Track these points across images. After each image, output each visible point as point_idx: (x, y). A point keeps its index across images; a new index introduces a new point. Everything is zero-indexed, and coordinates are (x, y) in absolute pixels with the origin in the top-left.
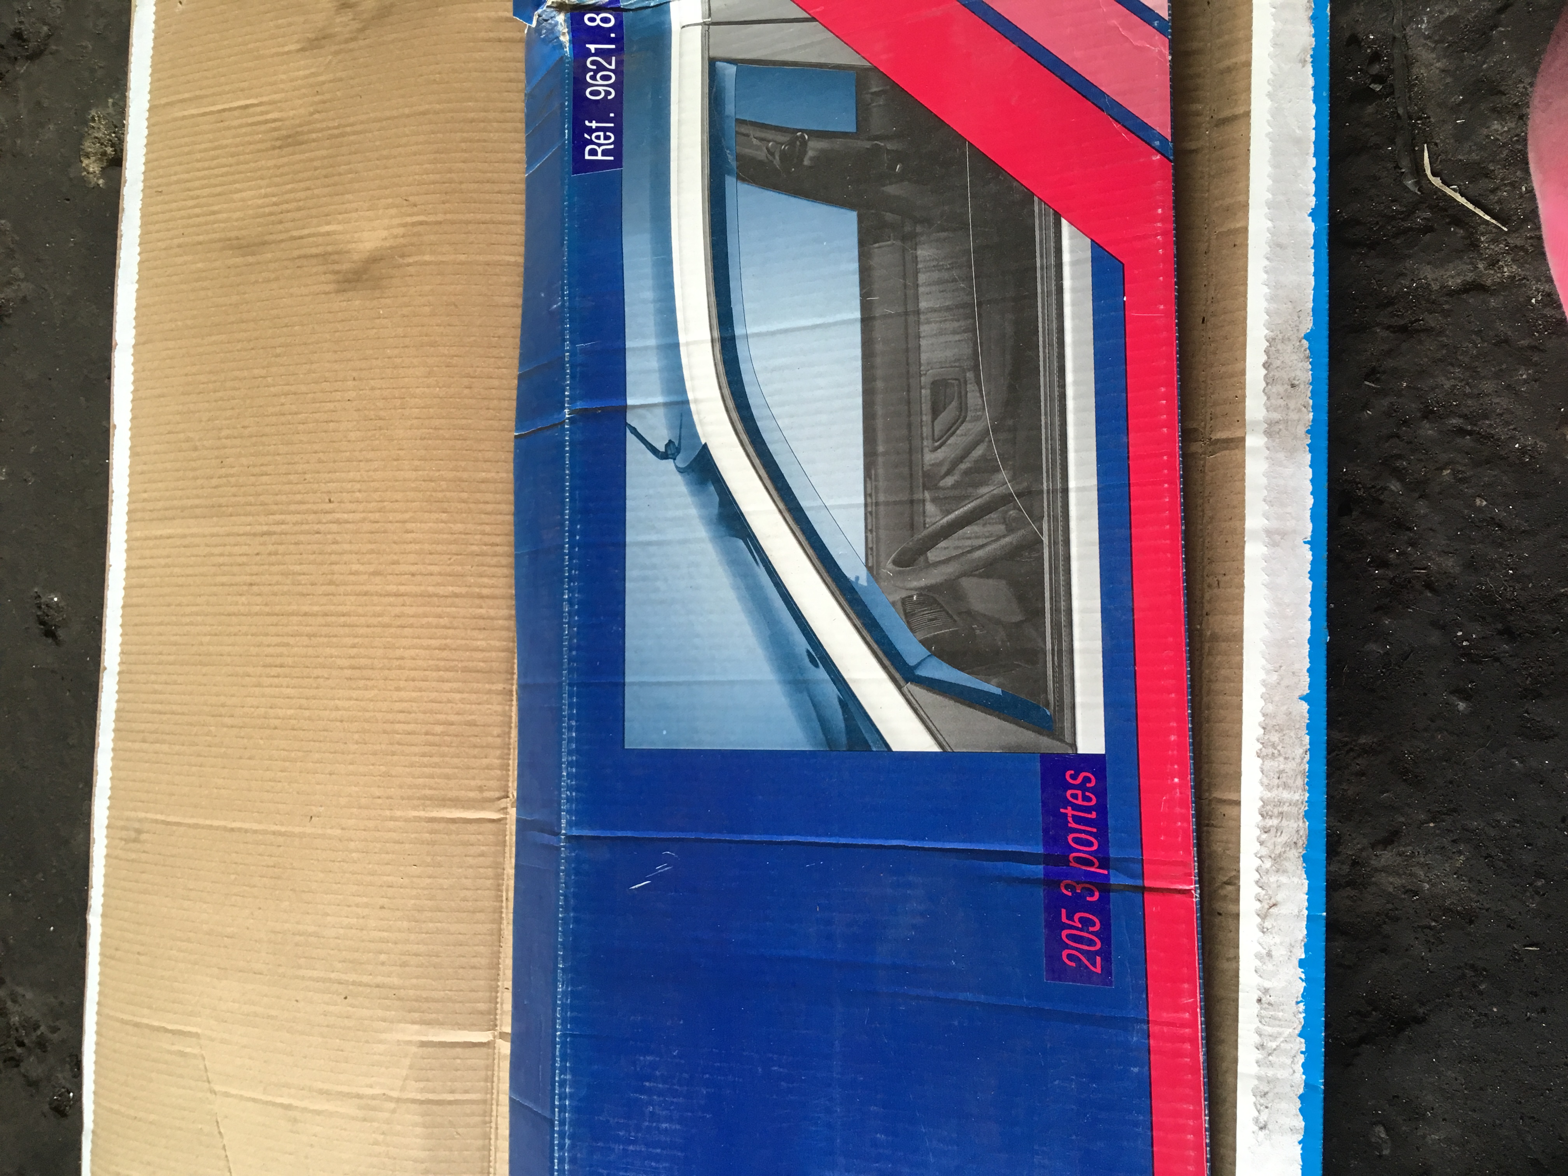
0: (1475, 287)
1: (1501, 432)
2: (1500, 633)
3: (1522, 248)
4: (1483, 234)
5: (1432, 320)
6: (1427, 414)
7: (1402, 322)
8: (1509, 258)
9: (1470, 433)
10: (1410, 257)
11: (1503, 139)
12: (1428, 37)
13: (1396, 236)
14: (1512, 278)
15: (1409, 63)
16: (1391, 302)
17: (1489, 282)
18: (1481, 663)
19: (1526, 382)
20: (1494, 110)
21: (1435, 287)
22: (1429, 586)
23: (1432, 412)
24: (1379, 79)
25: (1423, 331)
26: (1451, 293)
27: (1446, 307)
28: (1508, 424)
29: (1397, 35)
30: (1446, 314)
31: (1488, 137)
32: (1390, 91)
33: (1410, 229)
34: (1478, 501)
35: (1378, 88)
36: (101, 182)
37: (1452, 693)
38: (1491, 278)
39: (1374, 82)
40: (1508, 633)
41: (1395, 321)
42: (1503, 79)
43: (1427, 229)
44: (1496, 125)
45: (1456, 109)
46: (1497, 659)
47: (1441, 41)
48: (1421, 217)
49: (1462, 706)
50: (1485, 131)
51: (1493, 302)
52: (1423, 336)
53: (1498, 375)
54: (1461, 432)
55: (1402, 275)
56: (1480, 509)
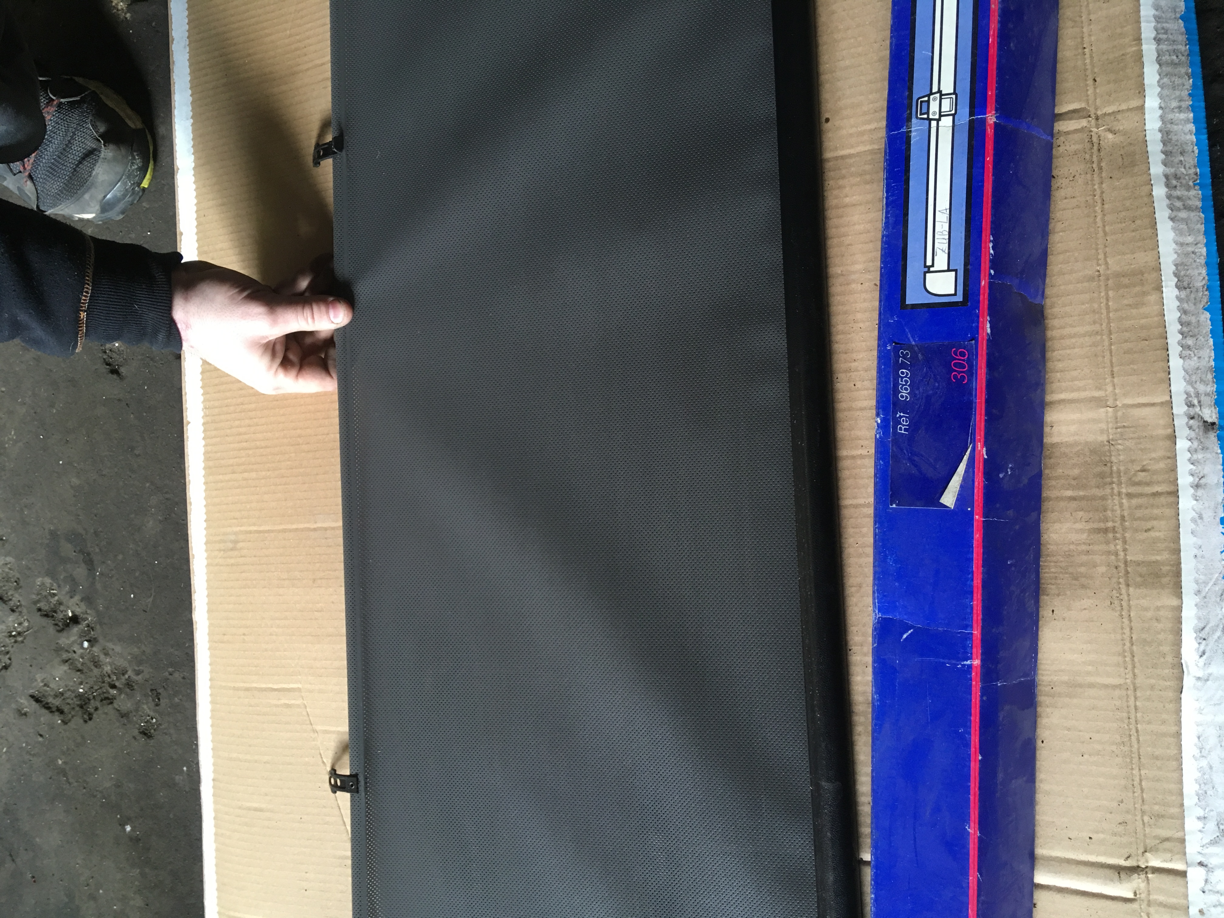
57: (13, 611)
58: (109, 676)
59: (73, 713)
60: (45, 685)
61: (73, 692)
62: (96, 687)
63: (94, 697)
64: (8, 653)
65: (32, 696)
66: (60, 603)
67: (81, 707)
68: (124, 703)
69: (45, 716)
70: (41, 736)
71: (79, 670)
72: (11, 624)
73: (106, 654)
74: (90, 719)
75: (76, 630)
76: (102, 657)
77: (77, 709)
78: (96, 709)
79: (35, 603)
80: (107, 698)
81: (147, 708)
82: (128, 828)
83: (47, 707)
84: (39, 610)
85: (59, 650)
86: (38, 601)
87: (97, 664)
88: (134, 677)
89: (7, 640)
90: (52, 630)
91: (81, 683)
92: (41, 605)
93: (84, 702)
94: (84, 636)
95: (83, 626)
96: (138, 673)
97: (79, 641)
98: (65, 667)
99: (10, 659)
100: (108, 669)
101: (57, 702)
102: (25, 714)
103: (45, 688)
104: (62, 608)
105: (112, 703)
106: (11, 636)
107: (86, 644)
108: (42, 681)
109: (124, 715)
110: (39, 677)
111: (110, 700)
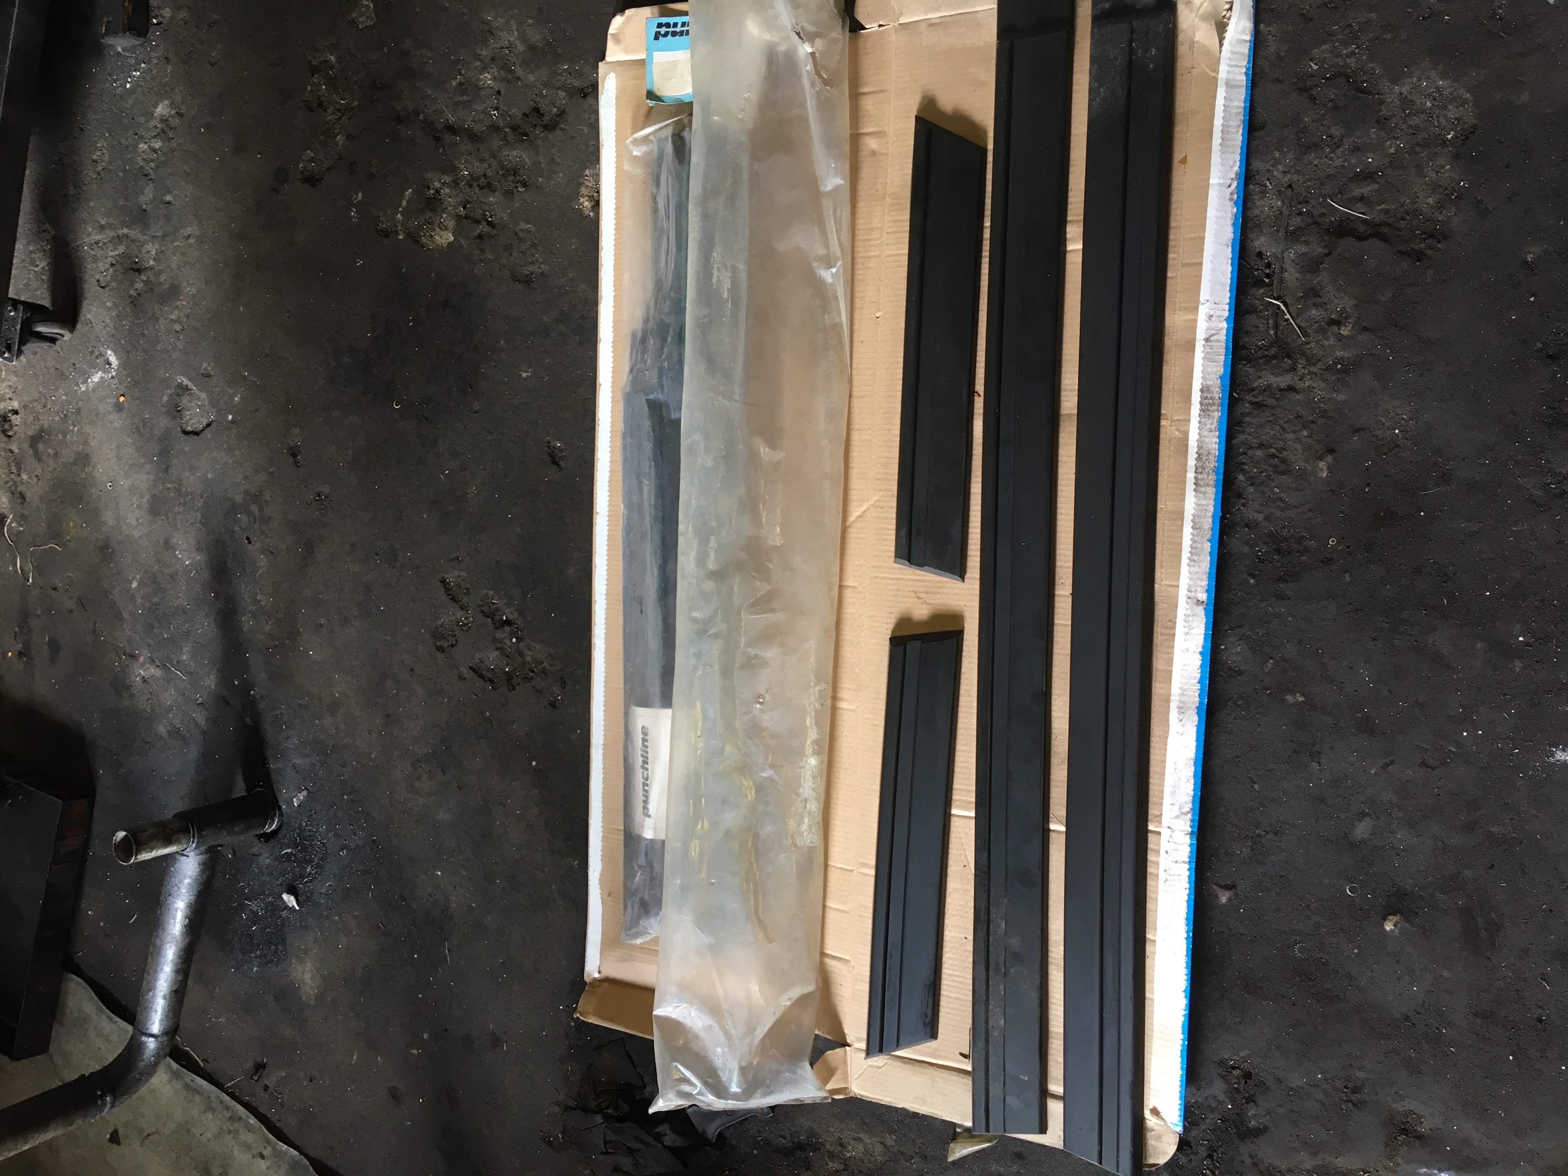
0: (1291, 389)
1: (1292, 458)
2: (1274, 550)
3: (1315, 374)
4: (1299, 364)
5: (1271, 402)
6: (1261, 446)
7: (1257, 400)
8: (1309, 377)
9: (1277, 457)
10: (1264, 369)
11: (1317, 319)
12: (1293, 261)
13: (1261, 358)
14: (1309, 386)
15: (1283, 270)
16: (1253, 390)
17: (1298, 388)
18: (1263, 563)
19: (1306, 437)
20: (1314, 304)
21: (1275, 386)
22: (1247, 525)
23: (1263, 445)
24: (1268, 276)
25: (1265, 406)
26: (1281, 390)
27: (1277, 396)
28: (1294, 455)
29: (1279, 257)
30: (1278, 399)
31: (1310, 316)
32: (1271, 284)
33: (1268, 356)
34: (1275, 489)
35: (1267, 280)
36: (591, 214)
37: (1248, 575)
38: (1300, 385)
39: (1265, 277)
40: (1278, 551)
41: (1254, 400)
42: (1321, 289)
43: (1275, 357)
44: (1314, 312)
45: (1299, 299)
46: (1271, 562)
47: (1297, 264)
48: (1273, 351)
49: (1252, 581)
50: (1309, 314)
51: (1298, 397)
52: (1264, 408)
53: (1294, 432)
54: (1273, 456)
55: (1260, 377)
56: (1276, 493)
57: (462, 609)
58: (529, 664)
59: (501, 684)
60: (481, 662)
61: (501, 669)
62: (518, 670)
63: (517, 676)
64: (455, 636)
65: (471, 668)
66: (498, 610)
67: (507, 680)
68: (538, 682)
69: (479, 683)
70: (476, 695)
71: (507, 656)
72: (459, 617)
73: (529, 649)
74: (514, 689)
75: (507, 629)
76: (526, 651)
77: (504, 681)
78: (519, 684)
79: (480, 606)
80: (526, 678)
81: (556, 689)
82: (534, 763)
83: (482, 677)
84: (482, 611)
85: (494, 640)
86: (482, 606)
87: (521, 654)
88: (548, 667)
89: (455, 627)
90: (491, 627)
91: (508, 665)
92: (484, 608)
93: (509, 677)
94: (512, 634)
95: (514, 627)
96: (551, 665)
97: (510, 637)
98: (497, 653)
99: (456, 641)
100: (529, 659)
101: (489, 675)
102: (465, 679)
103: (481, 664)
104: (499, 613)
105: (530, 682)
106: (458, 625)
107: (514, 640)
108: (479, 659)
109: (539, 691)
110: (477, 656)
111: (529, 680)
